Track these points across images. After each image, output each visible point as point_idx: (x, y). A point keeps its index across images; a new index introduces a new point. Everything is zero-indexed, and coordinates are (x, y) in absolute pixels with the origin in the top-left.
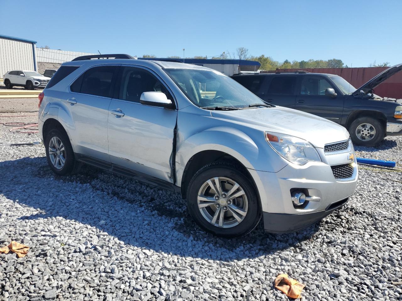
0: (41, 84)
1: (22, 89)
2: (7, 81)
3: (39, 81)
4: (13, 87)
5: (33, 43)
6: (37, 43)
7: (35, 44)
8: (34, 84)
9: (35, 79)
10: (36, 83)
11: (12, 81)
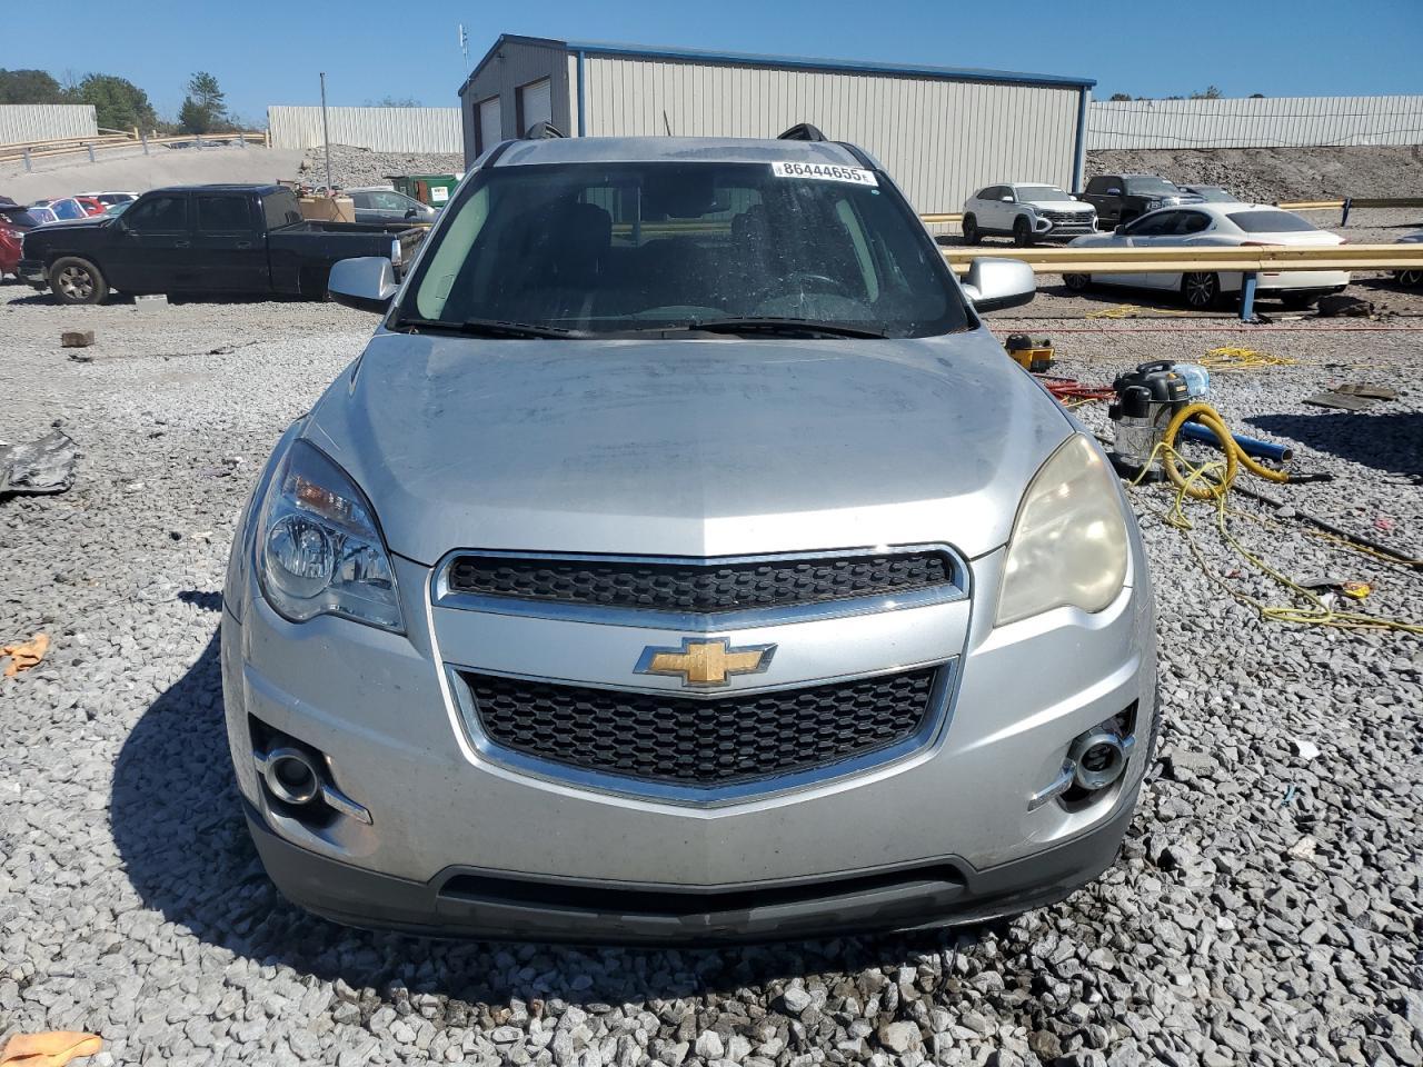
0: (1054, 226)
1: (1010, 245)
2: (969, 220)
3: (1051, 219)
4: (984, 239)
5: (1081, 87)
6: (1095, 84)
7: (1089, 88)
8: (1034, 229)
9: (1039, 212)
10: (1041, 225)
11: (982, 222)
